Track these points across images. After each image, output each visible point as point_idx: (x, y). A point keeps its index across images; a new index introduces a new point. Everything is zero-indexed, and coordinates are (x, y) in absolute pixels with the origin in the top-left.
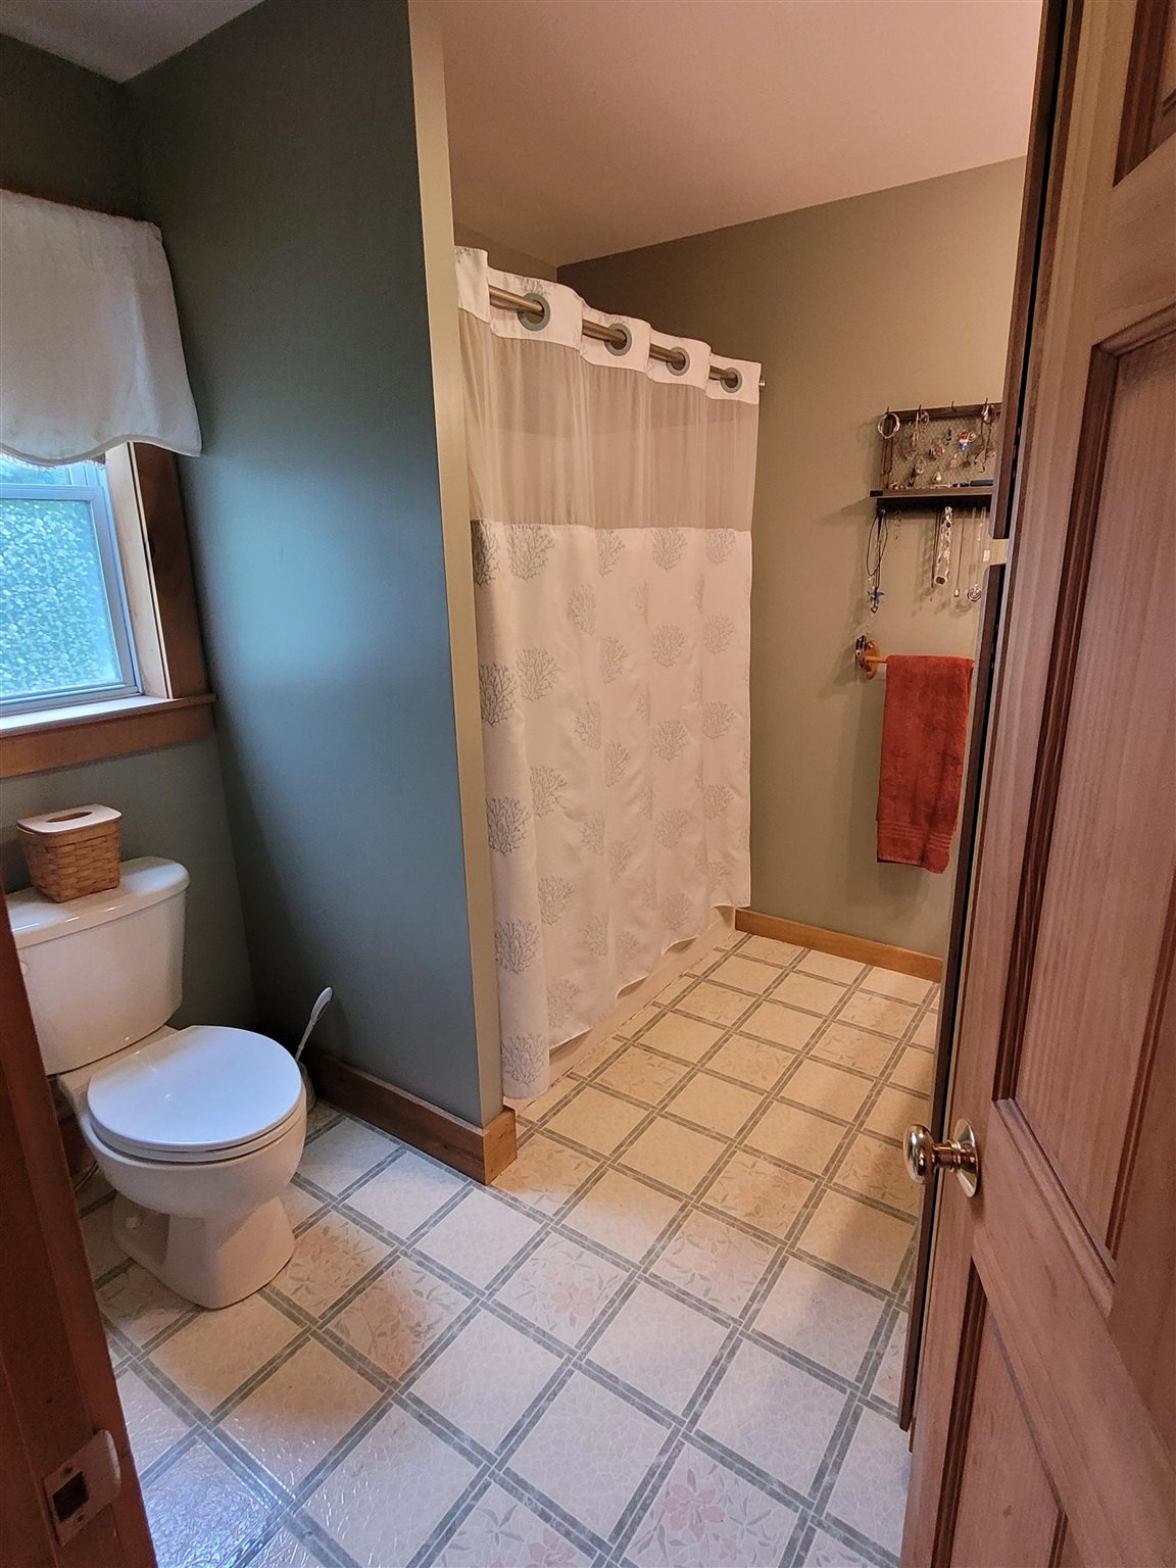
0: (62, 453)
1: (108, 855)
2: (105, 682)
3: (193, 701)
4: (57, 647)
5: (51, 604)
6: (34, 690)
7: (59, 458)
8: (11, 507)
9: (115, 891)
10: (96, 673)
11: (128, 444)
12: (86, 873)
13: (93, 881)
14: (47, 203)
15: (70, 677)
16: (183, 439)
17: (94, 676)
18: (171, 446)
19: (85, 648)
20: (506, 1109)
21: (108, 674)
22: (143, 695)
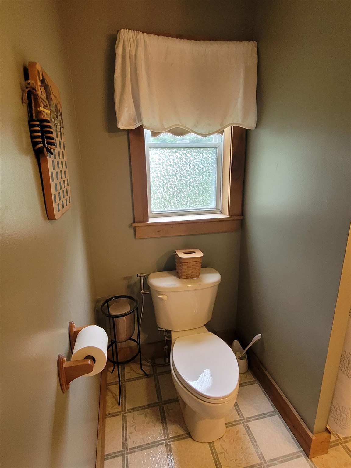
0: (209, 132)
1: (197, 268)
2: (211, 207)
3: (236, 218)
4: (199, 195)
5: (200, 181)
6: (191, 208)
7: (208, 133)
8: (194, 150)
9: (197, 280)
10: (209, 204)
11: (232, 126)
12: (190, 272)
13: (191, 275)
14: (219, 42)
15: (201, 205)
16: (249, 124)
17: (208, 205)
18: (244, 126)
19: (207, 196)
20: (327, 430)
21: (212, 205)
22: (221, 213)
